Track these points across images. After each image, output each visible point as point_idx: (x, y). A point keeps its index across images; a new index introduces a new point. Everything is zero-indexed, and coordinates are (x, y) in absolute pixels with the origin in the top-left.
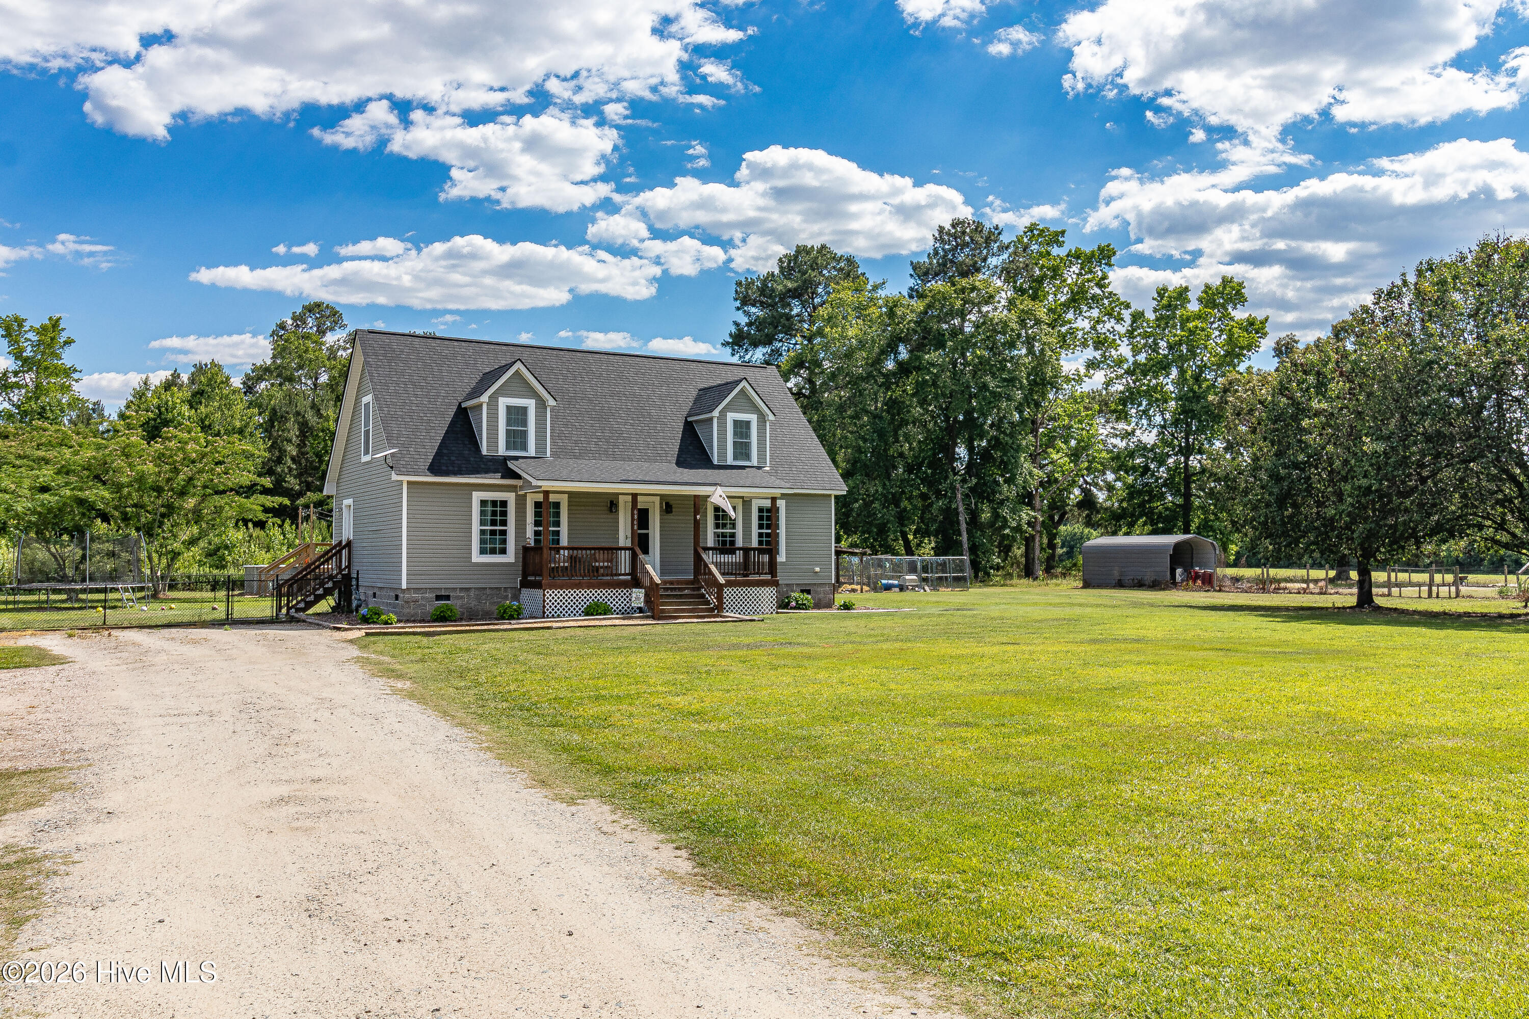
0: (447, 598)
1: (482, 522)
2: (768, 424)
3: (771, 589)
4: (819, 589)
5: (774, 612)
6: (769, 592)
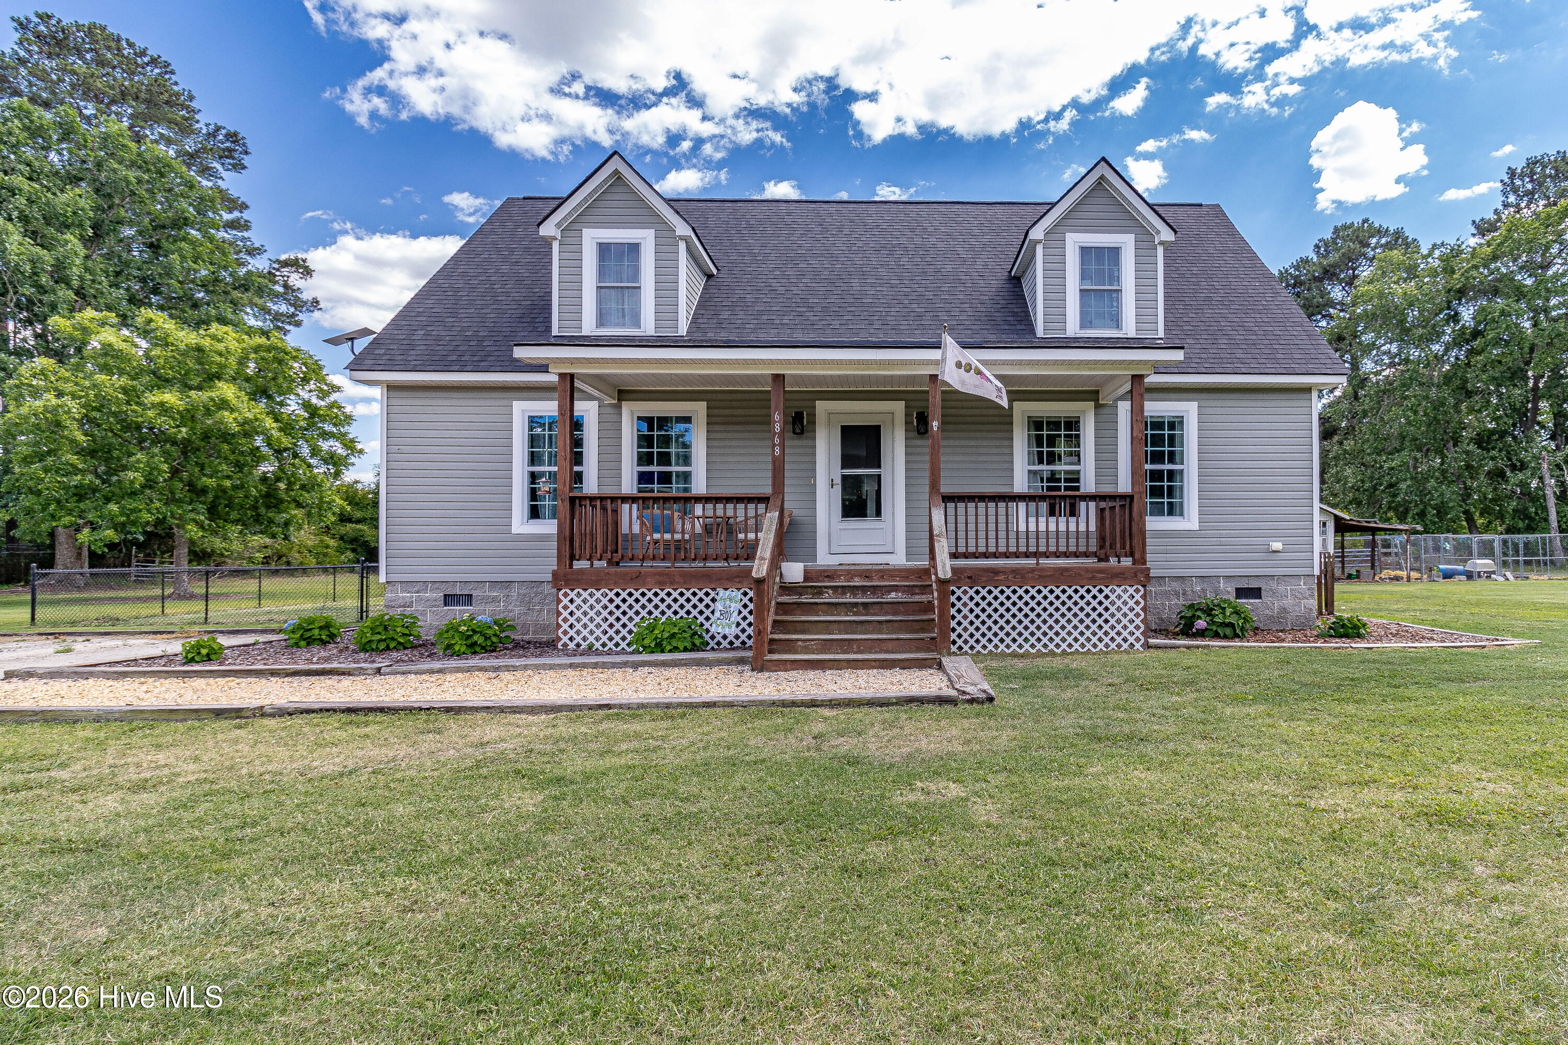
0: (468, 599)
1: (534, 459)
2: (1160, 250)
3: (1131, 590)
4: (1281, 588)
5: (1138, 646)
6: (1125, 597)
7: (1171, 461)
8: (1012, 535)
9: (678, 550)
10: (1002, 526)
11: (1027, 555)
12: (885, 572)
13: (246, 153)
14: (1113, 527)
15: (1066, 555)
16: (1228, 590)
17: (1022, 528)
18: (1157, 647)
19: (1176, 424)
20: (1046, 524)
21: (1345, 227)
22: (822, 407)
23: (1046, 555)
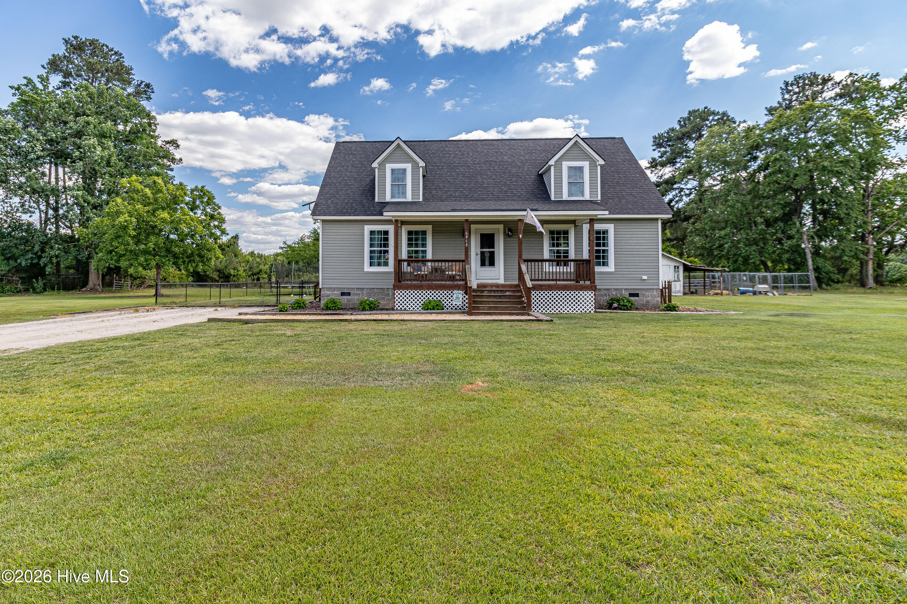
0: (349, 294)
1: (371, 245)
2: (599, 168)
3: (590, 293)
4: (647, 293)
5: (592, 312)
6: (588, 295)
7: (604, 246)
8: (544, 273)
9: (423, 278)
10: (540, 270)
11: (552, 280)
12: (497, 286)
13: (153, 92)
14: (583, 271)
15: (566, 280)
16: (626, 294)
17: (547, 270)
18: (599, 312)
19: (605, 232)
20: (556, 269)
21: (694, 111)
22: (473, 226)
23: (559, 280)
